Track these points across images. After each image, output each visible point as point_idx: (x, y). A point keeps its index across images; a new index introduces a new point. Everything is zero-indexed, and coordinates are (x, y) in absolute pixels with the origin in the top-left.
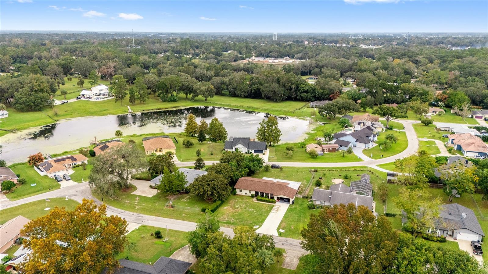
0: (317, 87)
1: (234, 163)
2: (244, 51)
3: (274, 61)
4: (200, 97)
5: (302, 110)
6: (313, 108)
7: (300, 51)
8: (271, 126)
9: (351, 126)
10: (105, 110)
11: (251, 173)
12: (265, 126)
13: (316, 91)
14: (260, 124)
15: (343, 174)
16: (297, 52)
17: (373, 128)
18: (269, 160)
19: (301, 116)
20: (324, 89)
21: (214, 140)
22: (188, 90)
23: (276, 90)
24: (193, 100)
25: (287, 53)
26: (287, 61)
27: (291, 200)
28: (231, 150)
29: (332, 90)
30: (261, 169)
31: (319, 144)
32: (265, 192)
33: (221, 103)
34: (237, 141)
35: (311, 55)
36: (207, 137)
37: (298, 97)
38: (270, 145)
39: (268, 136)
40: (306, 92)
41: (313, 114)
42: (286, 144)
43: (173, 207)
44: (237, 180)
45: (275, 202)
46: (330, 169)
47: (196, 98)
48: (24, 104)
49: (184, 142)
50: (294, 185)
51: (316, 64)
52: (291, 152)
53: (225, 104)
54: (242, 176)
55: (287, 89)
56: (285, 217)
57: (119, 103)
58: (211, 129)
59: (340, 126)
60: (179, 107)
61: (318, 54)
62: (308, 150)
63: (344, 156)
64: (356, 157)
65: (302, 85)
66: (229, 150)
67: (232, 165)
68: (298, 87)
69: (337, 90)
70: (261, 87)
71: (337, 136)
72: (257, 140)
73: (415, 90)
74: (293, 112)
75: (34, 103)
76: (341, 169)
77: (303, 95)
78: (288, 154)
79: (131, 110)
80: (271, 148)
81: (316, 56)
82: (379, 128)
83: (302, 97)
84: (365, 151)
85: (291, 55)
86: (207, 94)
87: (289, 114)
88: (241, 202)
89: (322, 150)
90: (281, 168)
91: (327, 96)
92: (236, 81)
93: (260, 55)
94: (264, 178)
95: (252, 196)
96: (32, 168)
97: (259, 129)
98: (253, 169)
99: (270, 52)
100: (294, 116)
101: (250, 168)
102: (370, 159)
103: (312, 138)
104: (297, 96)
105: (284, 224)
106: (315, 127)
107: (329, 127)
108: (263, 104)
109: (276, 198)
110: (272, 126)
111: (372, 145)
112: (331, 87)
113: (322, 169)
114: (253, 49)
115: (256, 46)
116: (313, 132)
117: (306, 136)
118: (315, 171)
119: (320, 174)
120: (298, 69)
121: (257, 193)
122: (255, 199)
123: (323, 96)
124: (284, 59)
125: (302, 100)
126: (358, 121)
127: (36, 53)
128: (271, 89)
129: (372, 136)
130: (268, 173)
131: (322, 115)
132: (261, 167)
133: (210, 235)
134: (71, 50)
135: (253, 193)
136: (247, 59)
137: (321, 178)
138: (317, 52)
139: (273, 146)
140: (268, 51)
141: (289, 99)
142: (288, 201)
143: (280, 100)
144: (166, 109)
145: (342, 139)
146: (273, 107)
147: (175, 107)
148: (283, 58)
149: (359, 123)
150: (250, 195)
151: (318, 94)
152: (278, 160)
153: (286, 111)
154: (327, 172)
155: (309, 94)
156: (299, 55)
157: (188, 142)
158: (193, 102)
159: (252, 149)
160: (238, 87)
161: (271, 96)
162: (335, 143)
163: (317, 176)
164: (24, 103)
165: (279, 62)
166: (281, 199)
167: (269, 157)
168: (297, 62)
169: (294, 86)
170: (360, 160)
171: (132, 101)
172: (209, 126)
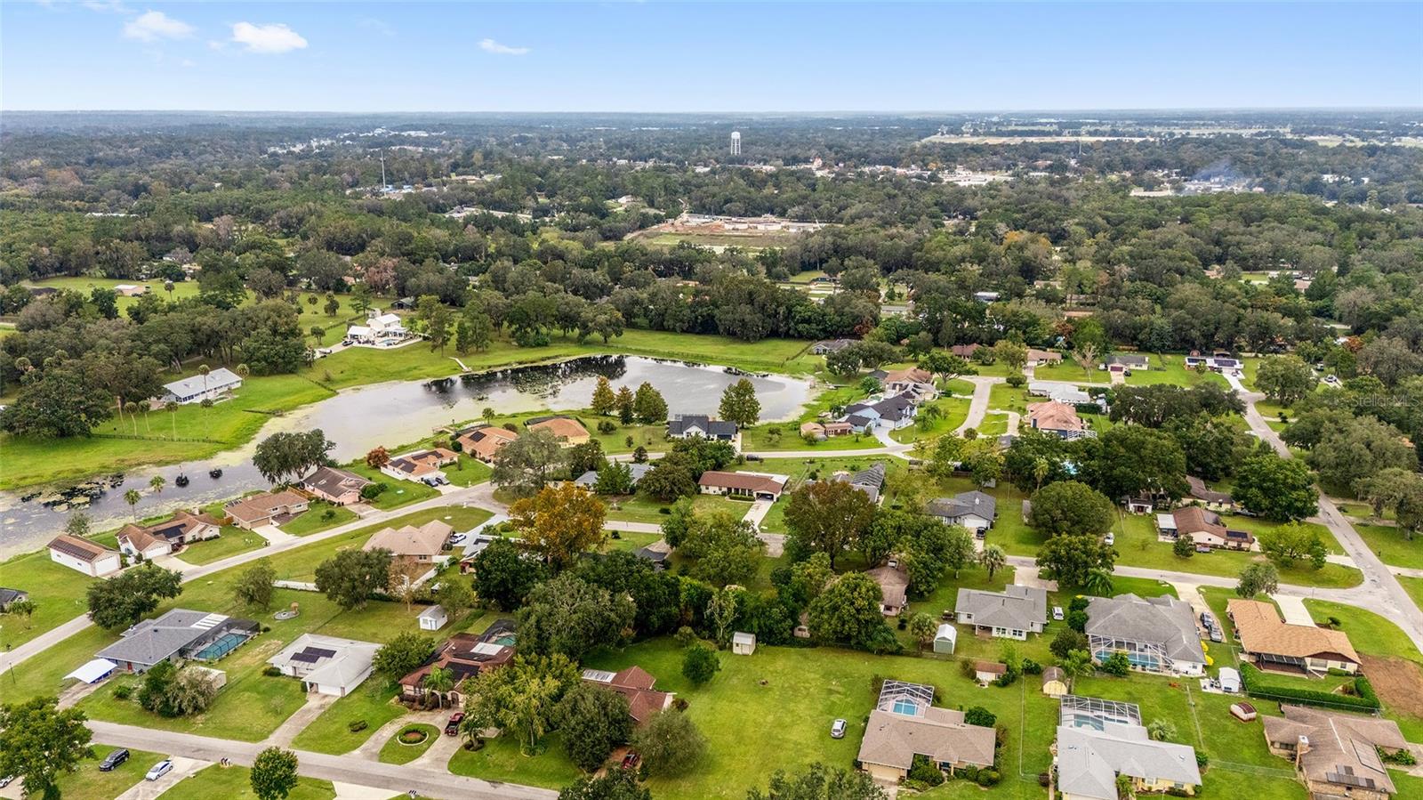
0: (828, 310)
1: (695, 451)
2: (661, 200)
3: (738, 226)
4: (596, 335)
5: (798, 360)
6: (816, 355)
7: (799, 200)
8: (742, 395)
9: (882, 391)
10: (415, 368)
11: (719, 466)
12: (733, 395)
13: (827, 318)
14: (725, 392)
15: (849, 465)
16: (794, 203)
17: (914, 394)
18: (742, 450)
19: (795, 372)
20: (842, 315)
21: (647, 420)
22: (568, 320)
23: (748, 318)
24: (581, 342)
25: (767, 204)
26: (770, 226)
27: (775, 497)
28: (680, 437)
29: (858, 316)
30: (732, 462)
31: (821, 423)
32: (740, 487)
33: (638, 347)
34: (688, 421)
35: (826, 211)
36: (635, 415)
37: (791, 332)
38: (743, 427)
39: (739, 412)
40: (808, 321)
41: (818, 368)
42: (769, 424)
43: (619, 509)
44: (700, 475)
45: (754, 500)
46: (833, 460)
47: (588, 338)
48: (266, 361)
49: (600, 424)
50: (780, 479)
51: (834, 243)
52: (776, 437)
53: (648, 349)
54: (707, 470)
55: (769, 316)
56: (768, 514)
57: (438, 352)
58: (639, 402)
59: (863, 391)
60: (557, 357)
61: (845, 208)
62: (804, 432)
63: (857, 441)
64: (877, 441)
65: (799, 308)
66: (676, 436)
67: (692, 454)
68: (790, 312)
69: (868, 317)
70: (716, 312)
71: (851, 410)
72: (719, 419)
73: (1014, 316)
74: (782, 365)
75: (283, 358)
76: (849, 458)
77: (800, 327)
78: (771, 439)
79: (467, 366)
80: (744, 431)
81: (839, 211)
82: (928, 394)
83: (799, 332)
84: (893, 433)
85: (778, 209)
86: (609, 329)
87: (773, 368)
88: (709, 502)
89: (825, 432)
90: (761, 460)
91: (848, 329)
92: (663, 298)
93: (700, 209)
94: (738, 472)
95: (724, 494)
96: (377, 470)
97: (722, 400)
98: (721, 459)
99: (726, 202)
100: (783, 373)
101: (716, 459)
102: (897, 444)
103: (812, 413)
104: (790, 329)
105: (765, 522)
106: (819, 394)
107: (846, 393)
108: (722, 347)
109: (755, 495)
110: (744, 395)
111: (906, 423)
112: (856, 311)
113: (822, 459)
114: (681, 190)
115: (688, 183)
116: (815, 403)
117: (803, 411)
118: (811, 462)
119: (818, 466)
120: (792, 257)
121: (729, 489)
122: (727, 498)
123: (840, 330)
124: (761, 219)
125: (800, 337)
126: (892, 383)
127: (178, 228)
128: (737, 316)
129: (908, 408)
130: (744, 467)
131: (833, 371)
132: (732, 458)
133: (687, 519)
134: (233, 207)
135: (725, 489)
136: (670, 221)
137: (818, 471)
138: (842, 202)
139: (748, 429)
140: (721, 198)
141: (774, 334)
142: (772, 499)
143: (754, 338)
144: (532, 362)
145: (858, 414)
146: (742, 353)
147: (549, 358)
148: (760, 216)
149: (894, 387)
150: (720, 493)
151: (831, 326)
152: (756, 449)
153: (767, 363)
154: (828, 464)
155: (814, 326)
156: (797, 210)
157: (608, 424)
158: (581, 346)
159: (714, 433)
160: (669, 311)
161: (738, 330)
162: (846, 421)
163: (813, 468)
164: (265, 359)
165: (750, 230)
166: (763, 496)
167: (742, 445)
168: (794, 229)
169: (782, 310)
170: (882, 445)
171: (462, 349)
172: (635, 396)
